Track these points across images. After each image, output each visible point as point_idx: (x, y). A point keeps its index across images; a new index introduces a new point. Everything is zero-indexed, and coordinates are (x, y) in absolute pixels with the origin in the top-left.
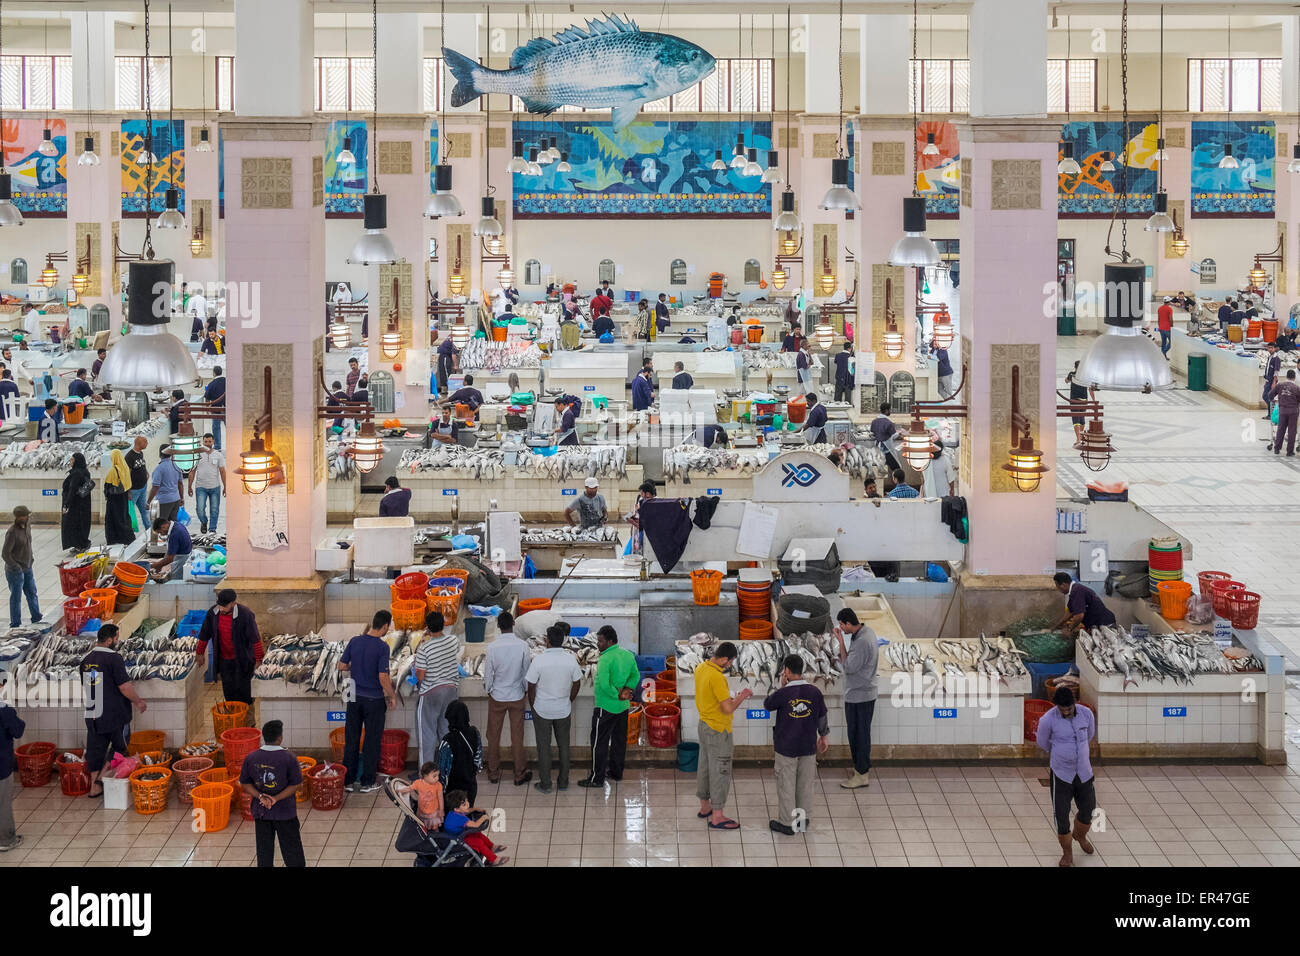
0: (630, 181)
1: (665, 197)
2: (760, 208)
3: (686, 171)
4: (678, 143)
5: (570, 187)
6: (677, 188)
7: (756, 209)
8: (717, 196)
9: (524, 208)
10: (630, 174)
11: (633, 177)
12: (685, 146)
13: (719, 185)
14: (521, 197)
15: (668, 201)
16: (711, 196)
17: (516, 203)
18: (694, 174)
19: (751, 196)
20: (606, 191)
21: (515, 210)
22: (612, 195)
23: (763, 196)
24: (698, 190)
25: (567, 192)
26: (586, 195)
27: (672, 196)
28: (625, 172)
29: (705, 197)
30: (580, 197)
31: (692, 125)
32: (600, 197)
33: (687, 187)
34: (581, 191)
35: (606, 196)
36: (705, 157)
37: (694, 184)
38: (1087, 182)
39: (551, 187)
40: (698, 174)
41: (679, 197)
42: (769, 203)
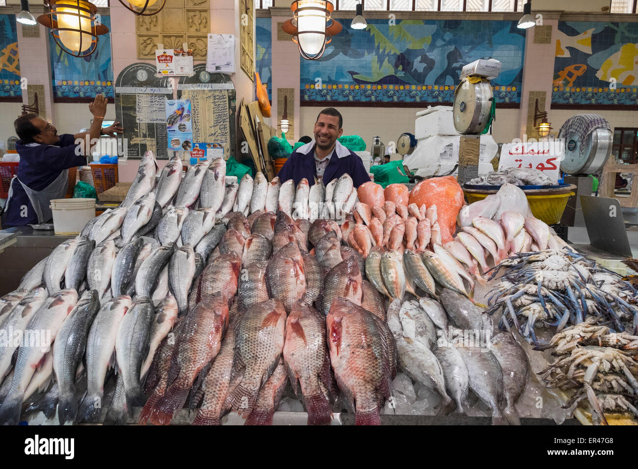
0: (400, 74)
1: (430, 88)
2: (510, 99)
3: (449, 64)
4: (444, 40)
5: (349, 79)
6: (440, 80)
7: (507, 100)
9: (309, 96)
10: (401, 68)
11: (403, 70)
12: (450, 43)
14: (307, 87)
15: (432, 92)
17: (302, 92)
19: (503, 89)
20: (380, 82)
21: (302, 97)
22: (385, 86)
23: (514, 89)
25: (346, 83)
26: (363, 86)
27: (436, 87)
28: (396, 66)
30: (357, 87)
32: (374, 87)
34: (358, 82)
35: (379, 87)
39: (333, 78)
41: (442, 88)
42: (519, 94)
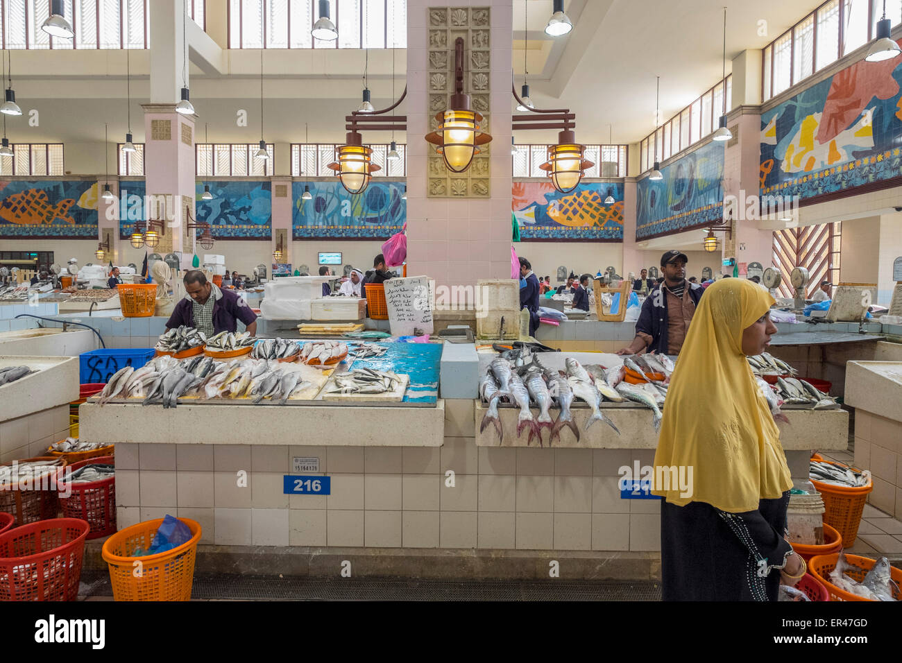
8: (240, 226)
13: (241, 219)
16: (237, 227)
18: (227, 213)
24: (229, 222)
29: (233, 227)
31: (227, 183)
33: (223, 221)
36: (234, 203)
37: (227, 219)
38: (59, 217)
40: (229, 213)
